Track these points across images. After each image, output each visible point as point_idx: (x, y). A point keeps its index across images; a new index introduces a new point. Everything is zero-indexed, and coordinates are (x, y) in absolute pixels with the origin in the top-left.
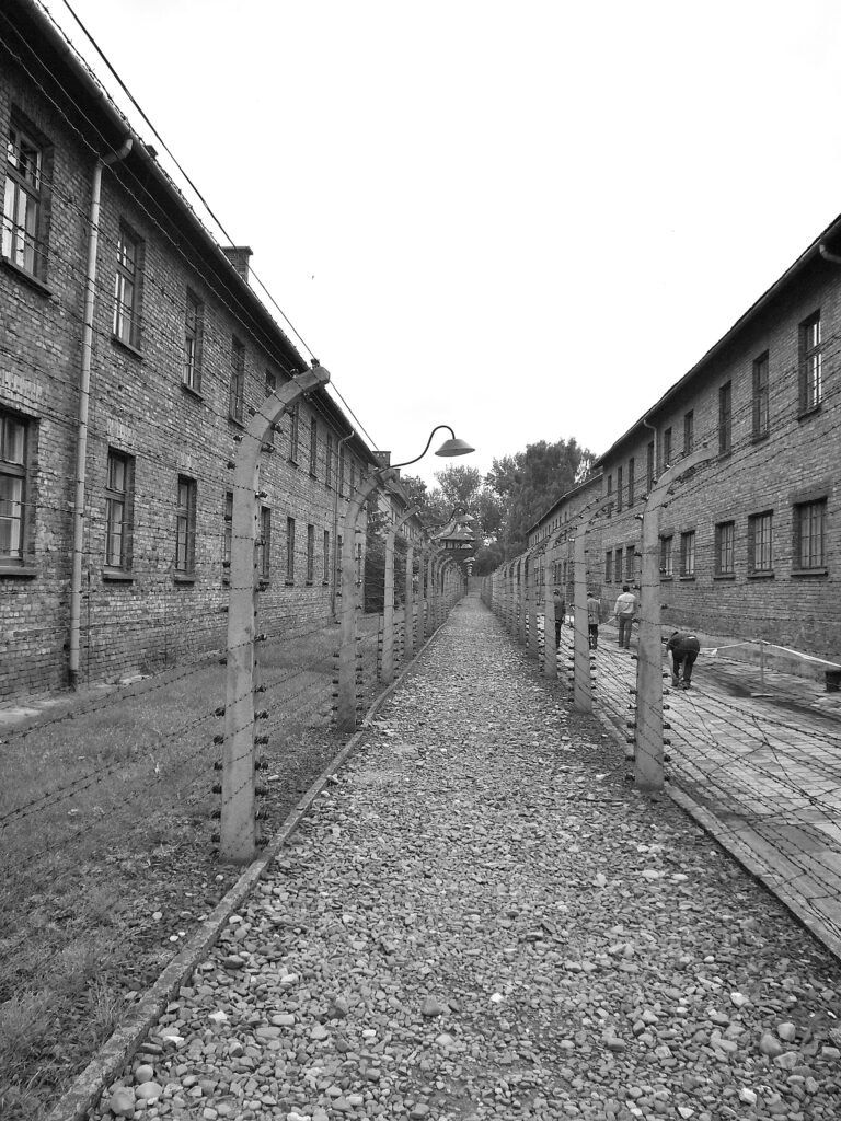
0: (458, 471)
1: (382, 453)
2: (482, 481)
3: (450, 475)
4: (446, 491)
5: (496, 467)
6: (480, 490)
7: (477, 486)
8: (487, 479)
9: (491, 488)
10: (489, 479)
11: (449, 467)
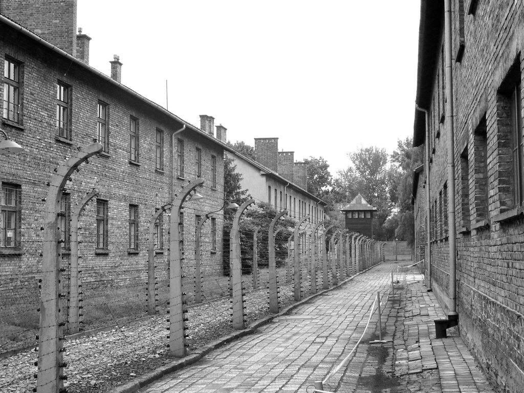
0: (367, 150)
1: (287, 153)
2: (389, 158)
3: (360, 155)
4: (358, 169)
5: (400, 146)
6: (387, 167)
7: (385, 163)
8: (393, 156)
9: (397, 164)
10: (395, 156)
11: (360, 148)
